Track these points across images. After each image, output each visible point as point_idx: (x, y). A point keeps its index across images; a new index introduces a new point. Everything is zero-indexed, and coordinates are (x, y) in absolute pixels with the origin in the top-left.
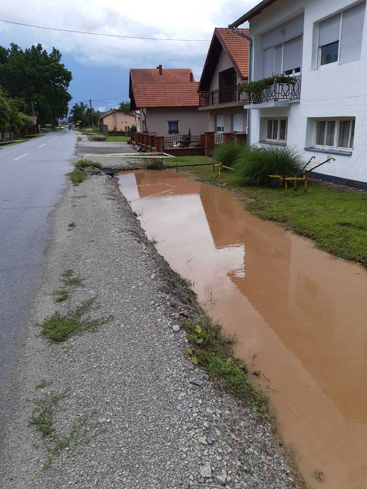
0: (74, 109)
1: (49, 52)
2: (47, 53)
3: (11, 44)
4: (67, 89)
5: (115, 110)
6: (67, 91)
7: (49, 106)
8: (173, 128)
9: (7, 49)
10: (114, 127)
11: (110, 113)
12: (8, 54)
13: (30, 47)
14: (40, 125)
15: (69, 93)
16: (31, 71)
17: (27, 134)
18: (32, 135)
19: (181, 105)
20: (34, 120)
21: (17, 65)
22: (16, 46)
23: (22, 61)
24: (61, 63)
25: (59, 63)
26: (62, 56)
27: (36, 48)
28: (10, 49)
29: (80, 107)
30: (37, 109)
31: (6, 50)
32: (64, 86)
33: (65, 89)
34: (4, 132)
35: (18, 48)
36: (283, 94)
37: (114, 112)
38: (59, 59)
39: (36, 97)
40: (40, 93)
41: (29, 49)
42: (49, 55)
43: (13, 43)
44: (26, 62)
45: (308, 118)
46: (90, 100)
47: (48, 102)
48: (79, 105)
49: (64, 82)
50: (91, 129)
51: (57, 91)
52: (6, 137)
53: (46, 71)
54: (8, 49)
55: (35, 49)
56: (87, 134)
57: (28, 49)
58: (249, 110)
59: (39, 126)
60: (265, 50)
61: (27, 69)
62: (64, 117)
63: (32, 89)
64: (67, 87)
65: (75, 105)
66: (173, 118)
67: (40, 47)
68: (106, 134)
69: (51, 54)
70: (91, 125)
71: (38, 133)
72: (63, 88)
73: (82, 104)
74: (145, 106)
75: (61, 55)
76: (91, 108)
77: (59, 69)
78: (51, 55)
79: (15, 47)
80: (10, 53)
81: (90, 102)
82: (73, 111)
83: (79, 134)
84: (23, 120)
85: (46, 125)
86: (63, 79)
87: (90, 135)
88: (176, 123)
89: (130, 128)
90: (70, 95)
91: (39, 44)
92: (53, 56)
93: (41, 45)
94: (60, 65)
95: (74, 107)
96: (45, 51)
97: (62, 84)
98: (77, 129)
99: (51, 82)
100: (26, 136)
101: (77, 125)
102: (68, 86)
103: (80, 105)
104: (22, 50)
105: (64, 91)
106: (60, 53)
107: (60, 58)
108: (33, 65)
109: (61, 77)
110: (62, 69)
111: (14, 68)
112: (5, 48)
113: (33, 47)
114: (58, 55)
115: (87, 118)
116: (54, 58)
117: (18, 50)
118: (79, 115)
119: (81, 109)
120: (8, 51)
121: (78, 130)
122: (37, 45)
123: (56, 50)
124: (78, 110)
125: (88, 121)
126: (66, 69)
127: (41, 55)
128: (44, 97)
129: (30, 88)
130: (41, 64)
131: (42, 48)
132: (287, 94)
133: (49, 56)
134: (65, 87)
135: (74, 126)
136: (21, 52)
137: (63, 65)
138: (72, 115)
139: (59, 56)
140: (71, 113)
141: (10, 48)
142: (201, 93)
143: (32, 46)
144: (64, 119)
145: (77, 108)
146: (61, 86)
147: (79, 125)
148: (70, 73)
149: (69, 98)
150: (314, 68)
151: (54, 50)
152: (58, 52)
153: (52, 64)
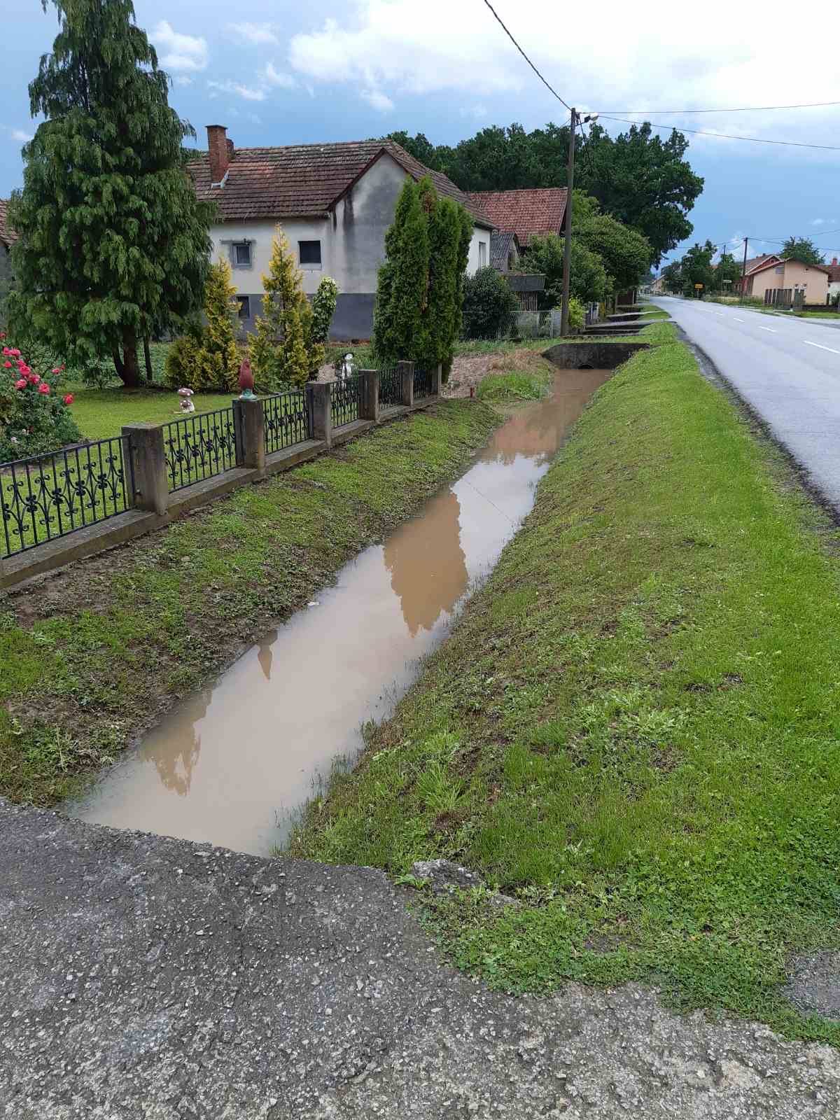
0: (689, 255)
1: (665, 138)
2: (660, 142)
3: (591, 125)
4: (688, 213)
6: (686, 218)
9: (581, 136)
12: (580, 145)
13: (626, 130)
16: (625, 179)
22: (601, 128)
24: (684, 159)
25: (681, 161)
27: (638, 130)
28: (588, 136)
29: (703, 250)
33: (684, 213)
35: (602, 132)
38: (681, 153)
40: (633, 222)
41: (626, 134)
42: (664, 144)
43: (595, 123)
48: (701, 248)
49: (685, 199)
53: (653, 179)
54: (584, 135)
55: (636, 134)
57: (623, 135)
64: (689, 210)
65: (694, 247)
67: (646, 128)
69: (667, 143)
72: (680, 212)
73: (708, 244)
75: (687, 145)
77: (681, 173)
79: (597, 130)
80: (584, 143)
86: (683, 193)
89: (833, 298)
90: (691, 225)
91: (646, 123)
93: (651, 124)
94: (682, 164)
95: (690, 252)
96: (658, 137)
97: (679, 204)
102: (690, 207)
103: (704, 247)
104: (607, 136)
105: (681, 218)
106: (686, 141)
107: (684, 149)
109: (678, 190)
110: (686, 172)
113: (633, 129)
114: (680, 144)
116: (672, 151)
117: (602, 135)
118: (699, 268)
119: (704, 256)
120: (582, 139)
122: (642, 125)
123: (677, 133)
124: (697, 258)
126: (695, 173)
127: (649, 146)
130: (645, 164)
131: (650, 131)
133: (664, 147)
134: (684, 209)
136: (607, 139)
137: (688, 165)
139: (682, 145)
143: (631, 128)
146: (678, 208)
148: (700, 182)
151: (675, 134)
152: (682, 137)
153: (667, 164)
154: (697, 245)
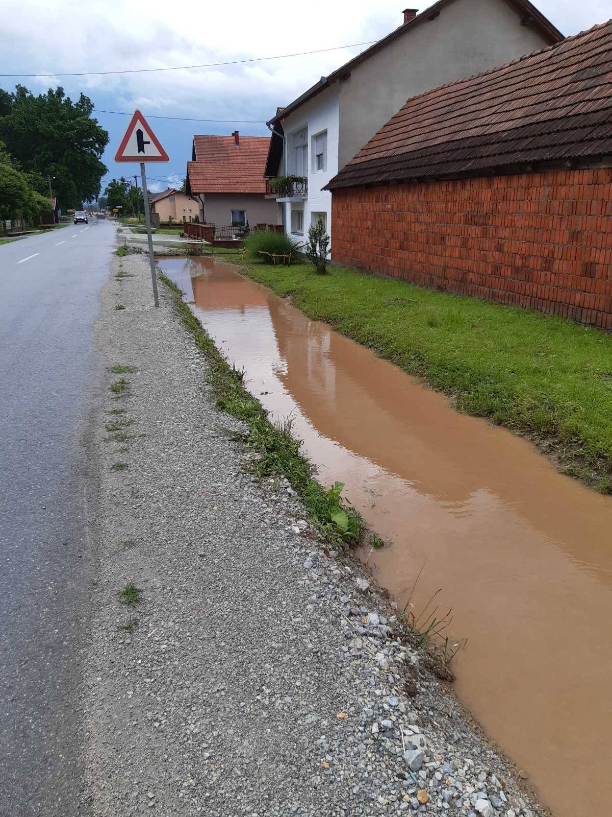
0: (110, 188)
1: (75, 100)
2: (71, 102)
3: (17, 87)
4: (101, 156)
5: (174, 190)
6: (100, 160)
7: (72, 182)
8: (238, 219)
9: (10, 93)
10: (170, 216)
11: (167, 195)
12: (11, 101)
13: (45, 92)
14: (60, 210)
15: (104, 164)
16: (47, 129)
17: (42, 223)
18: (49, 225)
19: (247, 191)
20: (52, 202)
21: (25, 119)
22: (25, 89)
23: (32, 113)
24: (92, 117)
25: (90, 118)
26: (94, 107)
27: (54, 93)
28: (15, 94)
29: (120, 184)
30: (56, 186)
31: (9, 95)
32: (96, 153)
33: (98, 157)
34: (15, 218)
35: (27, 92)
36: (298, 191)
37: (172, 194)
38: (89, 112)
39: (52, 168)
40: (60, 161)
41: (45, 95)
42: (75, 105)
43: (19, 85)
44: (39, 114)
45: (312, 212)
46: (136, 176)
47: (71, 175)
48: (118, 182)
49: (97, 146)
50: (135, 219)
51: (86, 159)
52: (16, 225)
53: (69, 130)
54: (12, 93)
55: (53, 96)
56: (130, 226)
57: (43, 95)
58: (285, 203)
59: (59, 212)
60: (297, 148)
61: (42, 126)
62: (94, 198)
63: (47, 156)
64: (101, 154)
65: (112, 181)
66: (239, 207)
67: (60, 92)
68: (157, 226)
69: (77, 103)
70: (136, 213)
71: (57, 222)
72: (95, 155)
73: (123, 180)
74: (203, 191)
75: (92, 106)
76: (137, 187)
77: (90, 127)
78: (77, 105)
79: (22, 91)
80: (14, 100)
81: (136, 179)
82: (109, 191)
83: (118, 225)
84: (39, 203)
85: (68, 211)
86: (95, 142)
87: (133, 226)
88: (242, 213)
90: (105, 166)
91: (59, 88)
92: (82, 107)
93: (63, 89)
94: (90, 120)
95: (110, 185)
96: (68, 98)
97: (93, 150)
98: (113, 218)
99: (76, 146)
100: (40, 226)
101: (114, 212)
102: (102, 152)
103: (120, 182)
104: (32, 96)
105: (96, 160)
106: (91, 103)
107: (91, 109)
108: (51, 120)
109: (91, 139)
110: (95, 126)
111: (21, 123)
112: (7, 93)
113: (50, 92)
115: (131, 202)
116: (82, 110)
117: (27, 95)
118: (118, 197)
119: (122, 188)
120: (11, 96)
121: (116, 220)
122: (57, 89)
123: (84, 97)
124: (116, 189)
125: (131, 206)
126: (101, 127)
127: (63, 105)
128: (65, 169)
129: (45, 154)
130: (62, 118)
131: (63, 94)
132: (301, 191)
133: (75, 107)
134: (98, 153)
135: (110, 213)
137: (96, 121)
138: (106, 197)
139: (89, 106)
140: (105, 194)
141: (15, 92)
142: (267, 179)
143: (48, 90)
144: (94, 202)
145: (116, 187)
146: (92, 152)
147: (117, 213)
148: (106, 134)
149: (103, 170)
150: (312, 173)
151: (83, 98)
152: (89, 100)
153: (78, 119)
154: (114, 180)
